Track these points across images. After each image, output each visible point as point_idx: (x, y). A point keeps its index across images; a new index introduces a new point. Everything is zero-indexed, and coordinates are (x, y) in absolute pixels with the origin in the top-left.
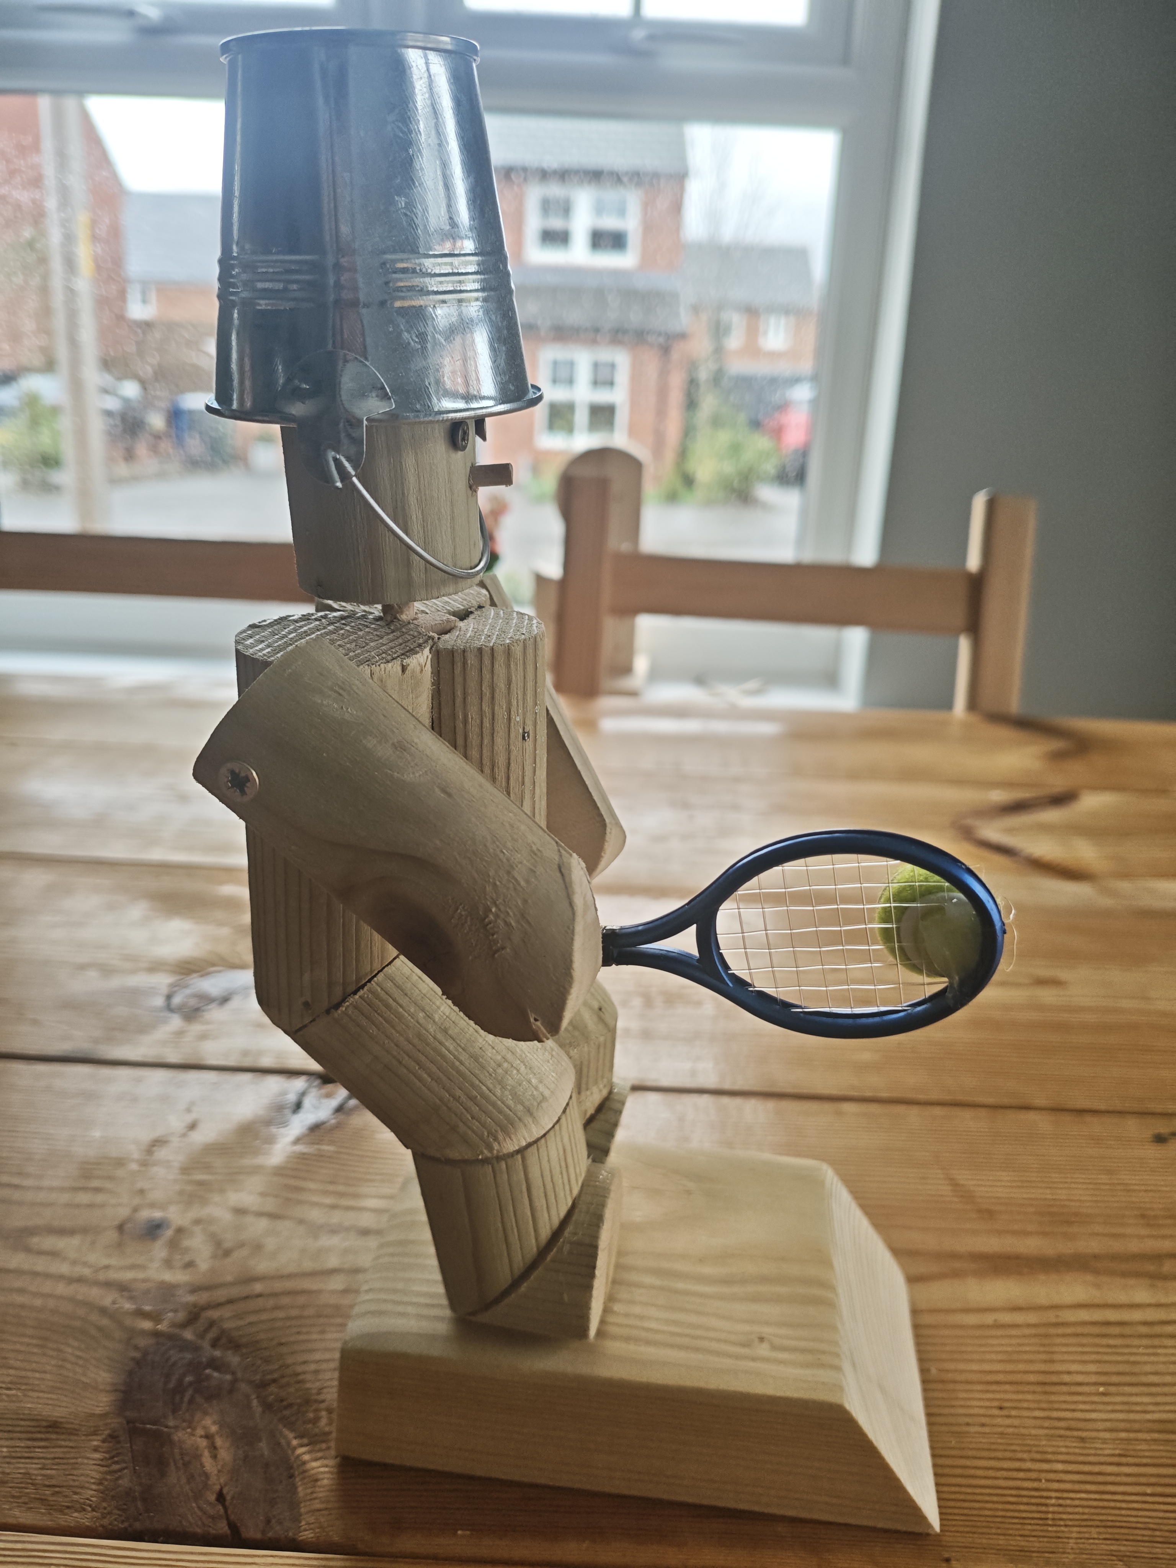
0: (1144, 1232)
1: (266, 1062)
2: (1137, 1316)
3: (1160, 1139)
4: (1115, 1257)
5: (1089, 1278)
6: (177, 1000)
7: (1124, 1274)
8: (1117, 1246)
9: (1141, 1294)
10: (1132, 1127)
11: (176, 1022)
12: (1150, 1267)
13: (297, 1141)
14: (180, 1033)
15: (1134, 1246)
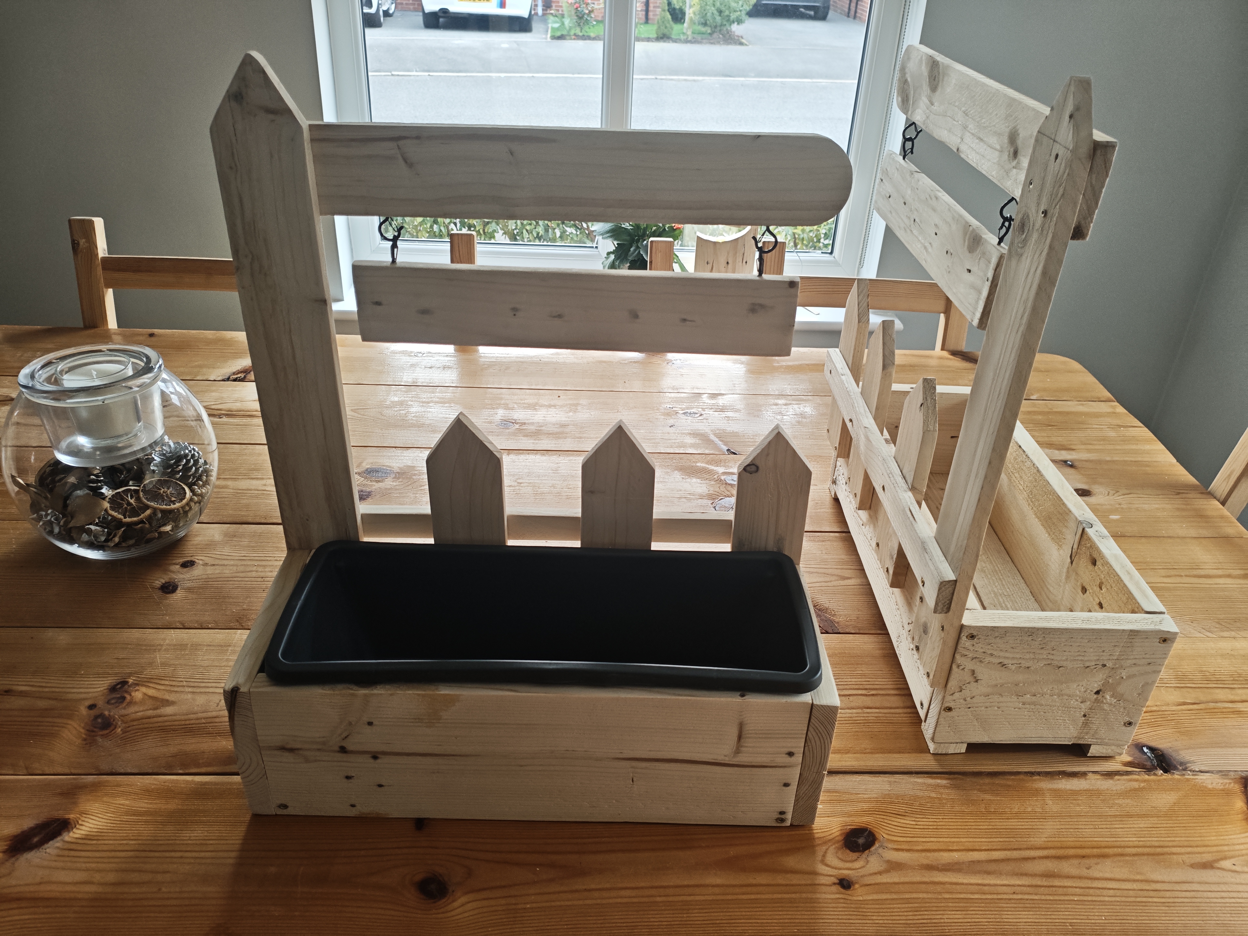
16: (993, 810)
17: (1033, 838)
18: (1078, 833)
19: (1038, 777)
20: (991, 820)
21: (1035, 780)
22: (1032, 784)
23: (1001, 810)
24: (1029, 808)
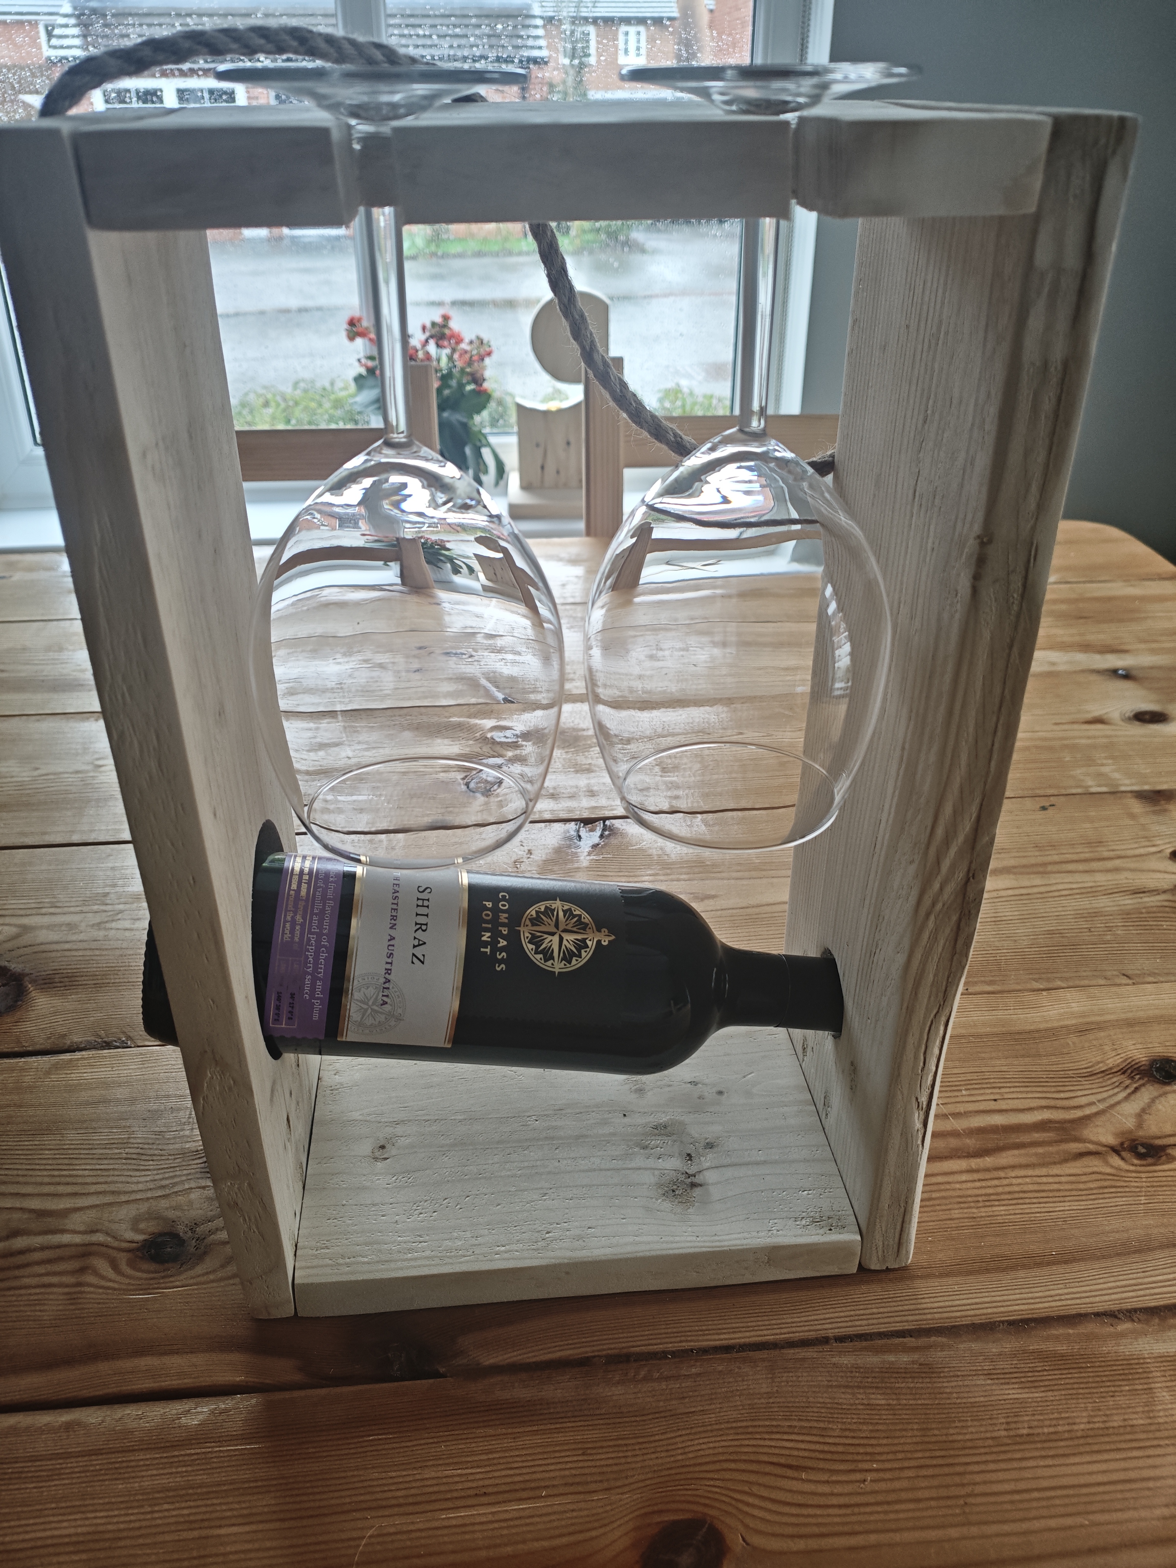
0: (1037, 853)
1: (547, 816)
2: (1035, 890)
3: (1044, 808)
4: (1024, 866)
5: (1012, 876)
6: (472, 785)
7: (1028, 873)
8: (1024, 861)
9: (1038, 881)
10: (1029, 803)
11: (481, 799)
12: (1041, 869)
13: (589, 854)
14: (486, 804)
15: (1033, 861)
16: (1025, 1431)
17: (1135, 1509)
19: (1128, 1325)
20: (1024, 1464)
21: (1122, 1335)
22: (1118, 1345)
23: (1046, 1430)
24: (1116, 1418)
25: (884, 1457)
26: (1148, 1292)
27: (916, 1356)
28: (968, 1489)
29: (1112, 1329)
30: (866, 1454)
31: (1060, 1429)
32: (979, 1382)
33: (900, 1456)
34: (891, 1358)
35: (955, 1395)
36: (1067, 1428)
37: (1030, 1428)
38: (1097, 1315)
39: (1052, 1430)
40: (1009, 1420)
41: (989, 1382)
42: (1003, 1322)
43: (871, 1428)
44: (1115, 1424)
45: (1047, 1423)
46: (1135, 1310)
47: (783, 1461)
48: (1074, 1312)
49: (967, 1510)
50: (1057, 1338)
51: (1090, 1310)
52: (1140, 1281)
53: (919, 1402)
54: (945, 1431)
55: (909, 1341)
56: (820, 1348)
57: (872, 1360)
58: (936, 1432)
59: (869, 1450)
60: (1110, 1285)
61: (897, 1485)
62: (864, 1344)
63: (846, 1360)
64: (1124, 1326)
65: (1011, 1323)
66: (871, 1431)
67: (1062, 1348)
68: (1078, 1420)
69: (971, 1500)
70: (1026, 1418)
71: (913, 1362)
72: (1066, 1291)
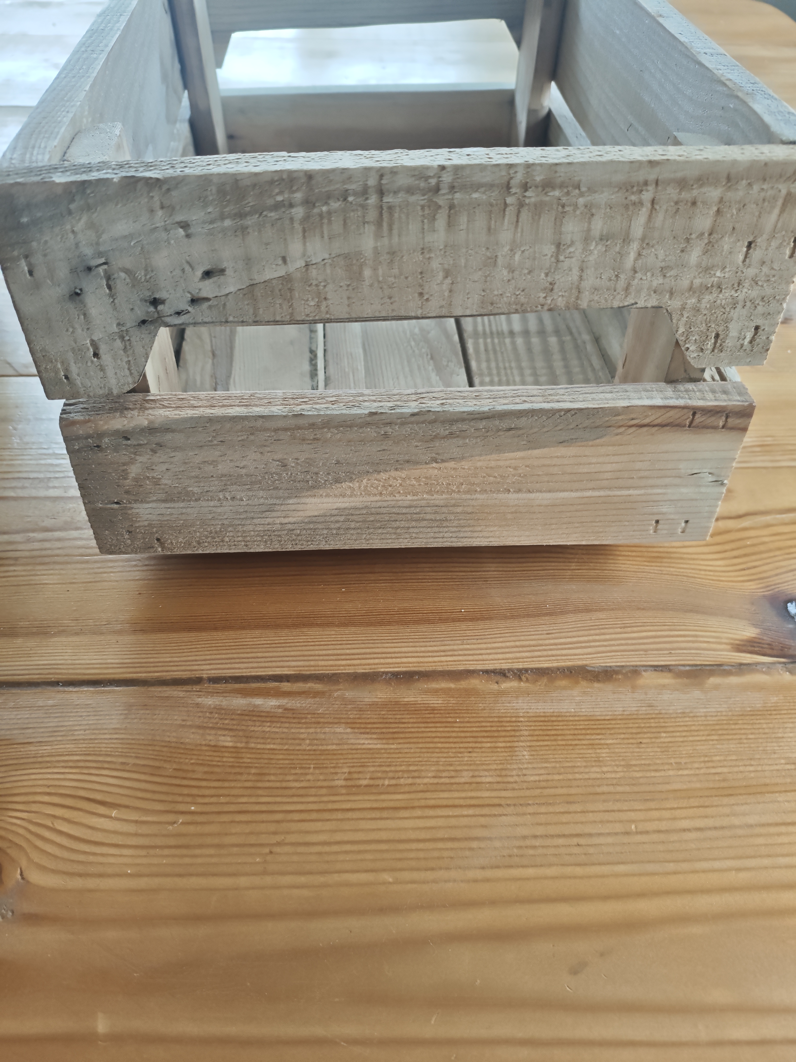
16: (364, 782)
18: (576, 850)
19: (513, 684)
21: (504, 693)
22: (496, 702)
24: (465, 774)
25: (206, 800)
26: (545, 653)
27: (283, 701)
28: (278, 838)
29: (495, 687)
30: (188, 795)
31: (402, 781)
32: (338, 730)
33: (222, 800)
34: (258, 701)
35: (308, 742)
36: (410, 781)
37: (371, 779)
38: (487, 672)
39: (393, 782)
40: (353, 770)
41: (349, 730)
42: (386, 673)
43: (206, 769)
44: (462, 780)
45: (391, 775)
46: (526, 670)
47: (99, 797)
48: (461, 668)
49: (269, 858)
50: (436, 692)
51: (479, 667)
52: (541, 642)
53: (268, 747)
54: (281, 777)
55: (286, 686)
56: (188, 688)
57: (240, 702)
58: (272, 778)
59: (195, 791)
60: (508, 644)
61: (207, 829)
62: (237, 686)
63: (210, 701)
64: (509, 684)
65: (396, 675)
66: (206, 773)
67: (436, 701)
68: (423, 774)
69: (277, 849)
70: (372, 769)
71: (279, 707)
72: (461, 647)
